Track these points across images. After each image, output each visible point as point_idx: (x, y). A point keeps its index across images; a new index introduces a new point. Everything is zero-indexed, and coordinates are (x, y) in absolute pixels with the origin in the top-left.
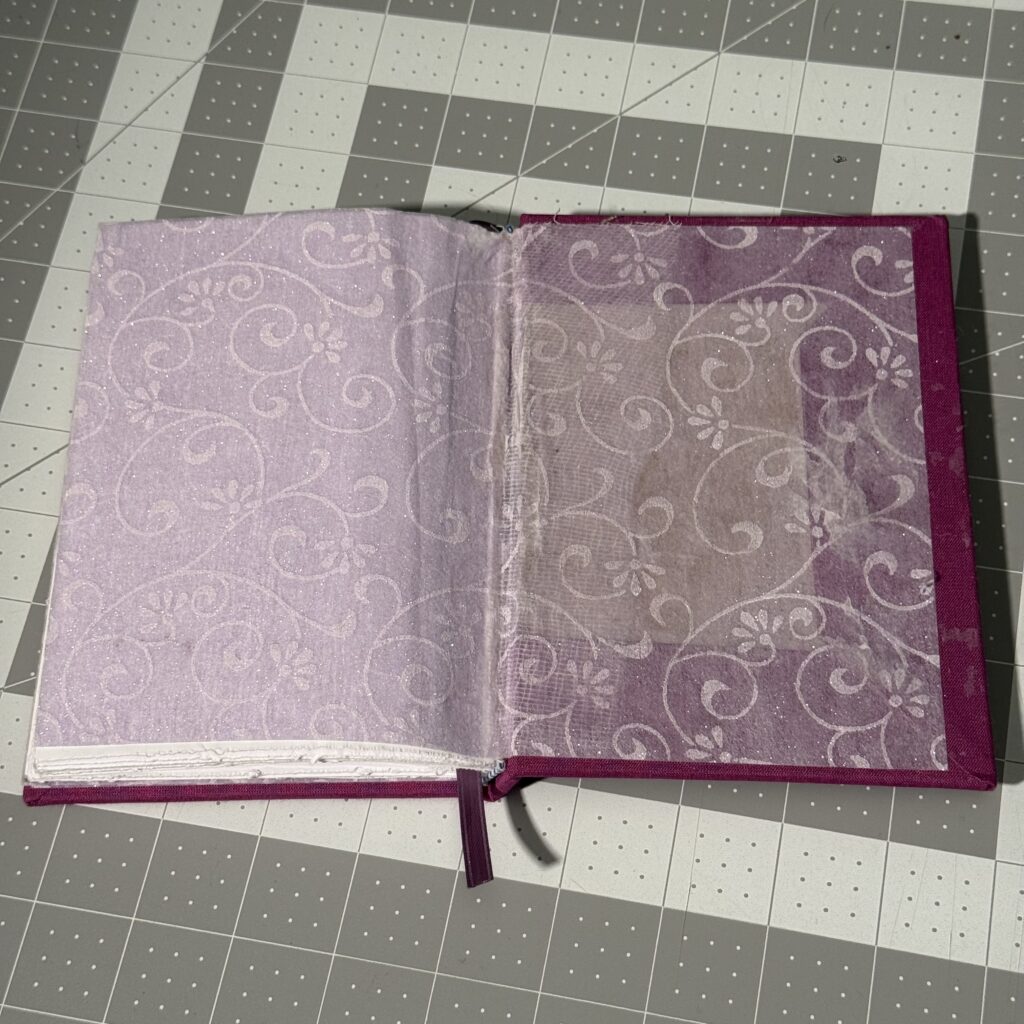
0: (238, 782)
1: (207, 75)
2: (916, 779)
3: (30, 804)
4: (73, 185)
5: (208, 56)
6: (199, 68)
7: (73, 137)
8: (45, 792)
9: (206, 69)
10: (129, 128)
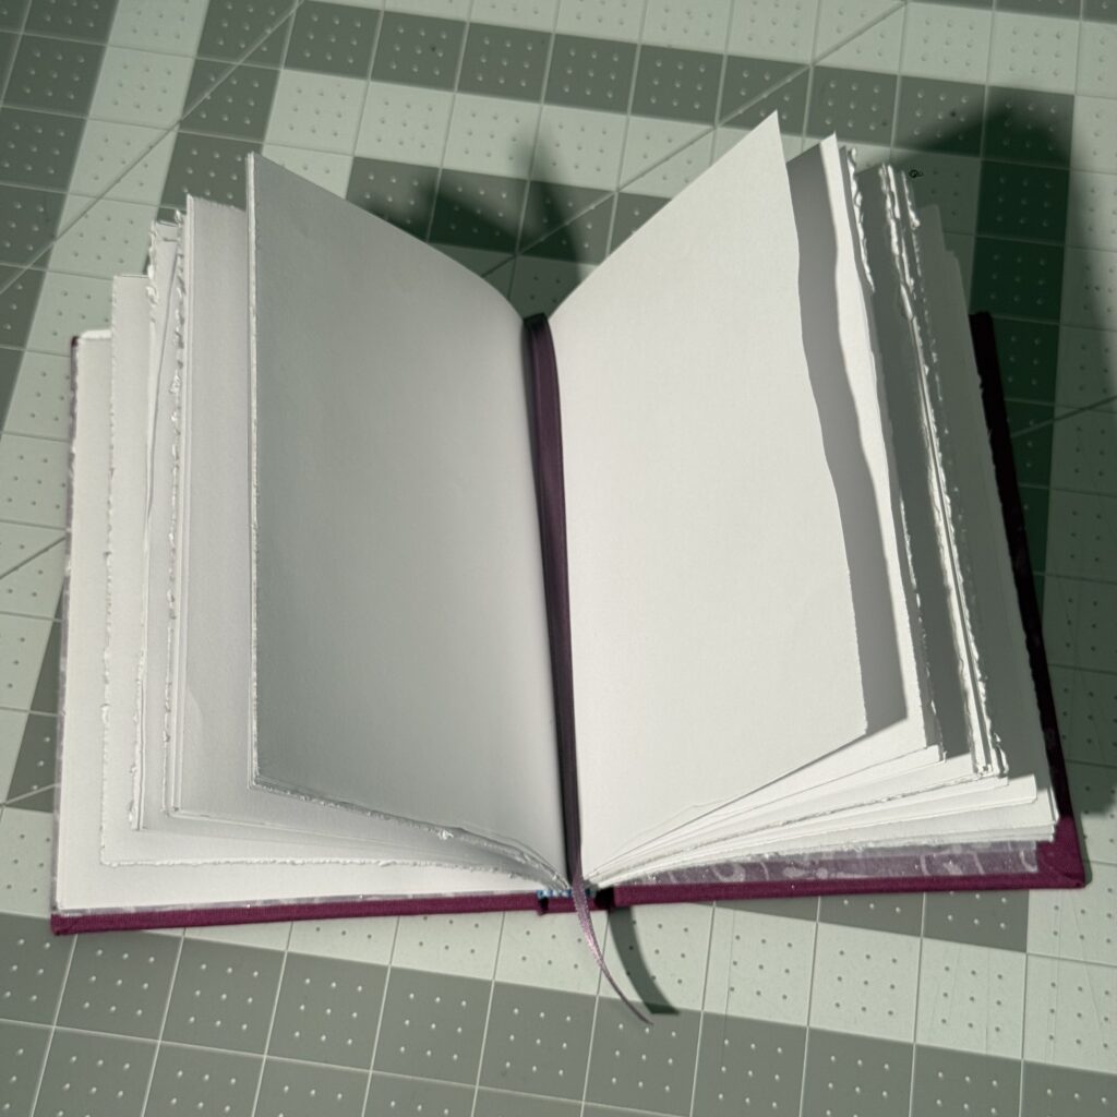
0: (285, 903)
1: (181, 144)
2: (1009, 883)
3: (58, 933)
4: (44, 262)
5: (183, 123)
6: (171, 138)
7: (42, 210)
8: (75, 921)
9: (180, 138)
10: (101, 201)
